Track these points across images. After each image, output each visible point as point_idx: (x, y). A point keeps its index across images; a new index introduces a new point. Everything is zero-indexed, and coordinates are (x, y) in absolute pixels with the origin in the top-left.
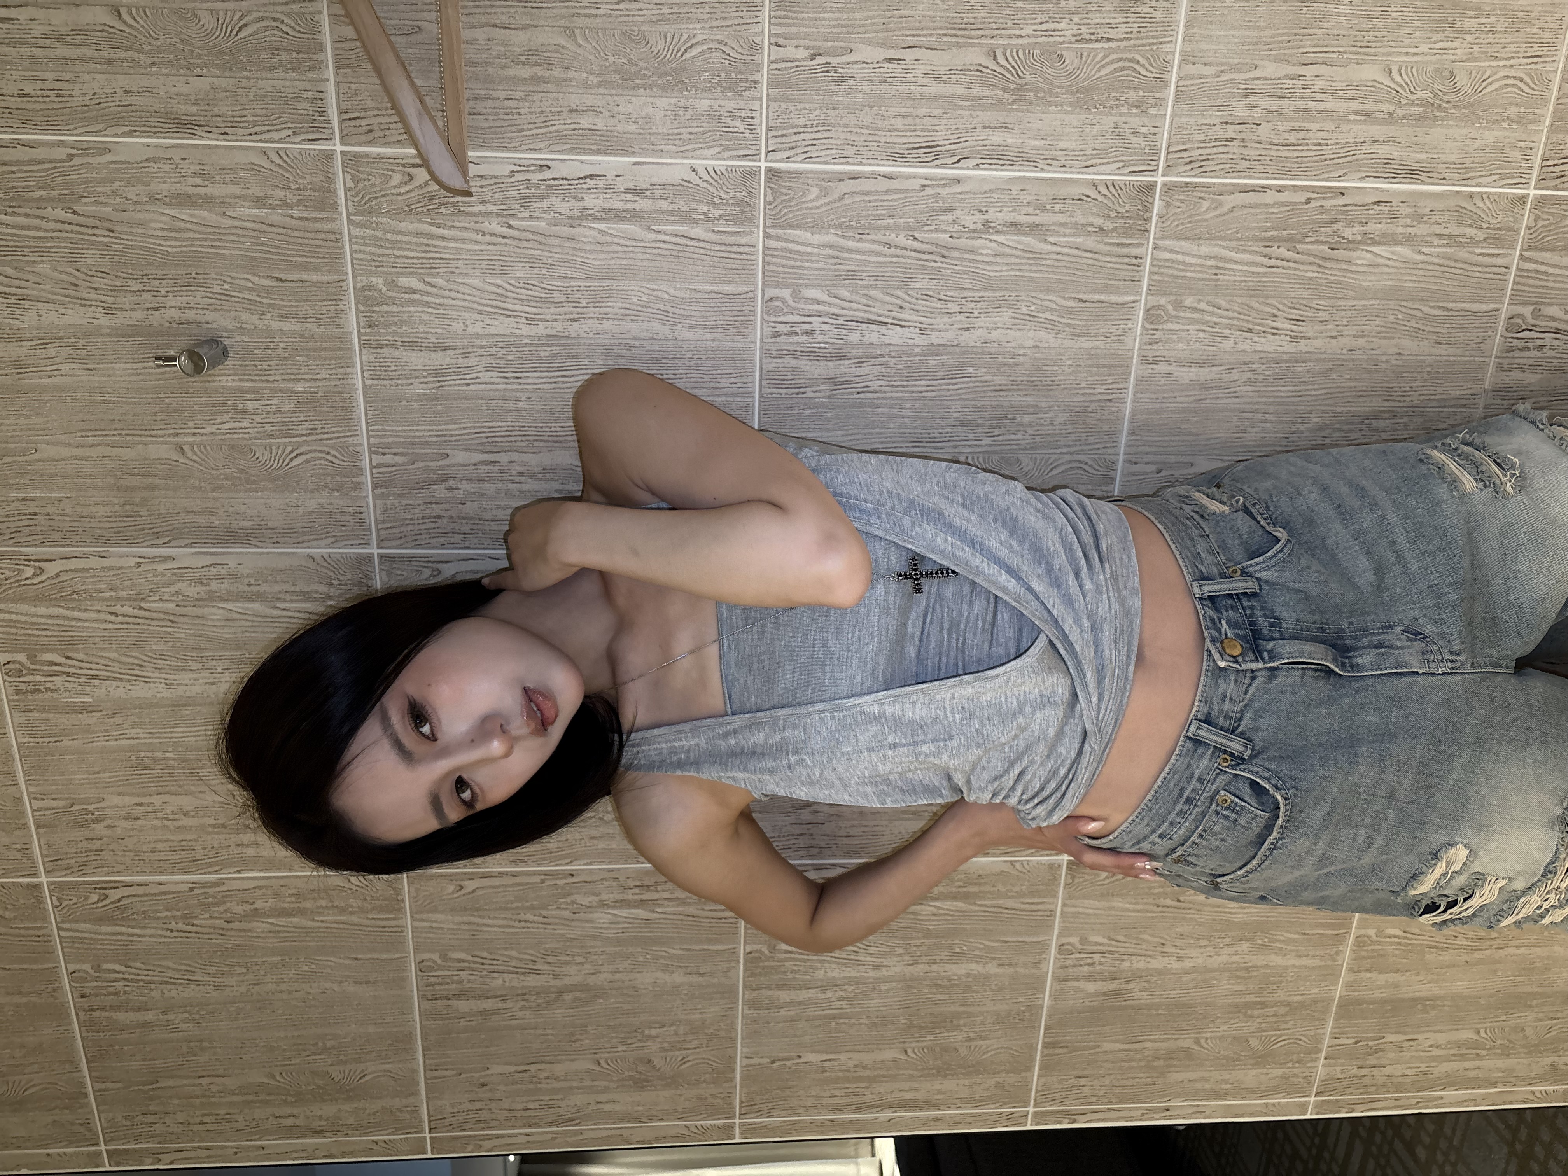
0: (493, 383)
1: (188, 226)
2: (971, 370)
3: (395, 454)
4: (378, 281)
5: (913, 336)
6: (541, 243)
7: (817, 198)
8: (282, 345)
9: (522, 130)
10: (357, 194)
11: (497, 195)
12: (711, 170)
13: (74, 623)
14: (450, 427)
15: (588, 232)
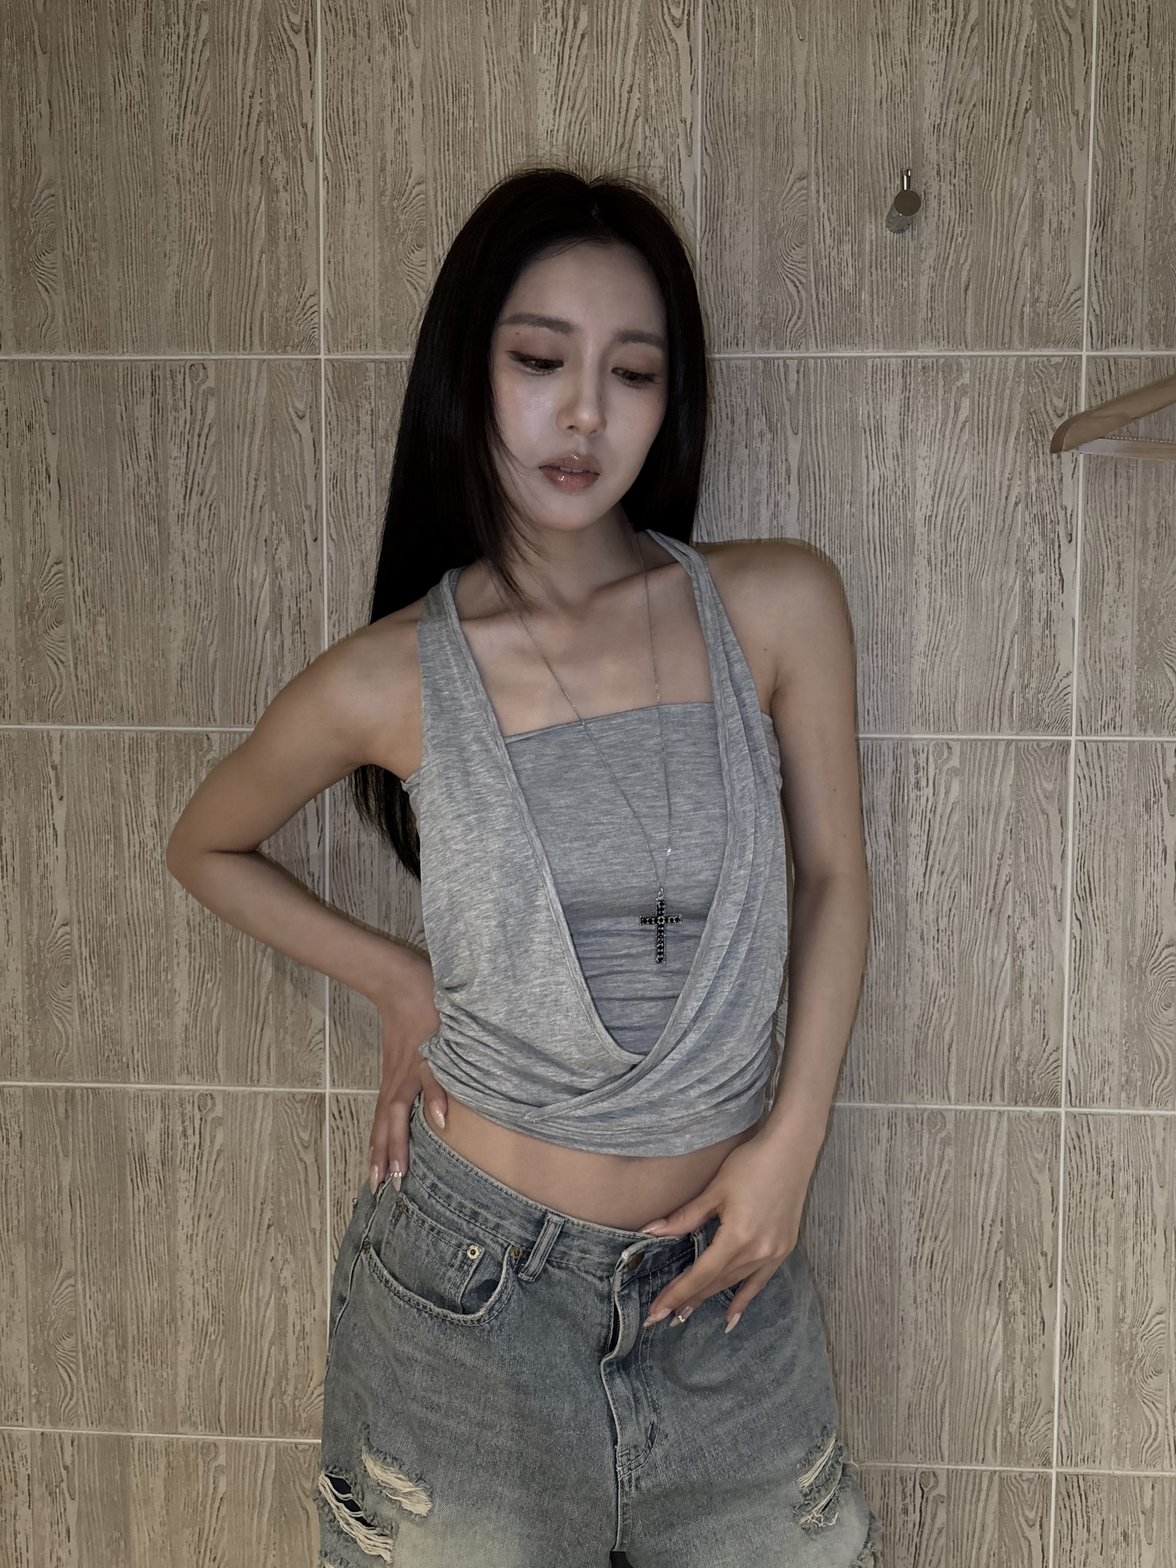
0: (868, 481)
1: (1015, 211)
2: (882, 944)
3: (798, 383)
4: (966, 378)
5: (916, 886)
6: (1001, 532)
7: (1044, 790)
8: (905, 284)
9: (1102, 519)
10: (1044, 366)
11: (1044, 493)
12: (1069, 690)
13: (621, 48)
14: (825, 438)
15: (1013, 578)
